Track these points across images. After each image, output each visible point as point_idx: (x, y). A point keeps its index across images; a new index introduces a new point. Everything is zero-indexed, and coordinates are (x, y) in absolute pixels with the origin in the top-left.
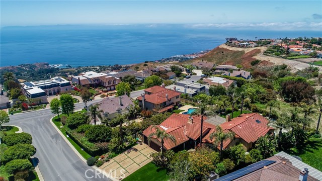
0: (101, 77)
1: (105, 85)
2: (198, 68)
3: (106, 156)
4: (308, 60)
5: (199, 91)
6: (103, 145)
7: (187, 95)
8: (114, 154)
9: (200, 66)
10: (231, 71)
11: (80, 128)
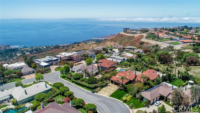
0: (71, 55)
1: (74, 59)
2: (115, 48)
5: (122, 61)
6: (96, 85)
8: (101, 88)
10: (134, 49)
11: (81, 79)
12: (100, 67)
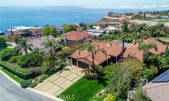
0: (29, 29)
1: (33, 34)
2: (96, 25)
3: (39, 78)
4: (157, 20)
5: (102, 34)
6: (36, 69)
7: (95, 36)
8: (47, 75)
9: (97, 24)
10: (119, 24)
11: (12, 59)
12: (65, 41)
